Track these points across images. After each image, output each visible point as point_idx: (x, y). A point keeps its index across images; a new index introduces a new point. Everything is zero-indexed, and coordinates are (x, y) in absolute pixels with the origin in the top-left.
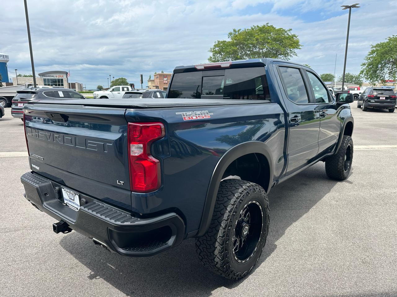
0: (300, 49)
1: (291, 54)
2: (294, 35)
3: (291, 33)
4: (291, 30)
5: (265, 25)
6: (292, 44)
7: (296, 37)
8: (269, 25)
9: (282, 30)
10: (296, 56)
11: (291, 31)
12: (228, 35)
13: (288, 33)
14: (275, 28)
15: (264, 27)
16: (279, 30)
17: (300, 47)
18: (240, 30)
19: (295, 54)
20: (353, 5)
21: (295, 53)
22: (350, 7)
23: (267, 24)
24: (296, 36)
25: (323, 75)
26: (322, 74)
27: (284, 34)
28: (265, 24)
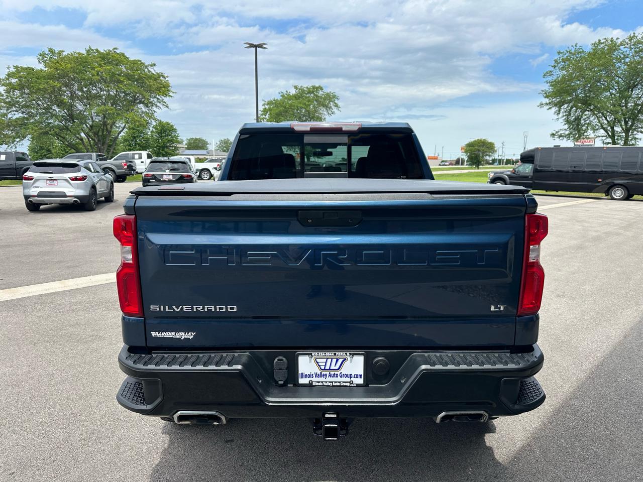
0: (171, 97)
1: (158, 104)
2: (162, 73)
3: (155, 71)
4: (154, 65)
5: (111, 51)
6: (161, 87)
7: (165, 78)
8: (118, 51)
9: (139, 62)
10: (167, 109)
11: (155, 68)
12: (39, 58)
13: (150, 69)
14: (128, 58)
15: (109, 53)
16: (135, 62)
17: (171, 94)
18: (63, 51)
19: (164, 104)
20: (260, 44)
21: (164, 102)
22: (256, 46)
23: (114, 49)
24: (165, 75)
25: (191, 139)
26: (189, 138)
27: (144, 70)
28: (111, 49)
